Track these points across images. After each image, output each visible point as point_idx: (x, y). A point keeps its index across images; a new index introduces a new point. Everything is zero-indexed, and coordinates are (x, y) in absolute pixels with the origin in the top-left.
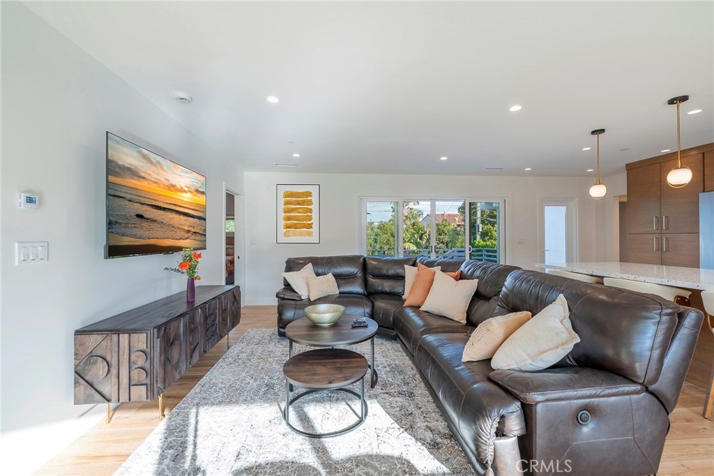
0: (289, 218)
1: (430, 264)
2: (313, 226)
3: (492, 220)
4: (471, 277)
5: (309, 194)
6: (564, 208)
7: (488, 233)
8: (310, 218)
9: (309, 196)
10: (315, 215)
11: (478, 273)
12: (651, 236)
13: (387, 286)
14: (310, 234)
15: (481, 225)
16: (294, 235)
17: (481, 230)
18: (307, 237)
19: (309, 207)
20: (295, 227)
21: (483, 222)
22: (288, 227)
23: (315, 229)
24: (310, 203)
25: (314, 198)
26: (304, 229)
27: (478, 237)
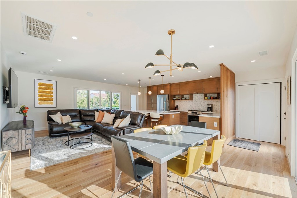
0: (41, 96)
1: (103, 111)
2: (53, 100)
3: (117, 97)
4: (113, 113)
5: (51, 85)
6: (135, 96)
7: (116, 102)
8: (52, 96)
9: (51, 86)
10: (54, 95)
11: (115, 112)
12: (150, 104)
13: (89, 118)
14: (52, 103)
15: (113, 99)
16: (44, 103)
17: (113, 101)
18: (51, 104)
19: (52, 91)
20: (45, 100)
21: (114, 98)
22: (40, 100)
23: (54, 101)
24: (52, 89)
25: (54, 87)
26: (49, 101)
27: (113, 103)
